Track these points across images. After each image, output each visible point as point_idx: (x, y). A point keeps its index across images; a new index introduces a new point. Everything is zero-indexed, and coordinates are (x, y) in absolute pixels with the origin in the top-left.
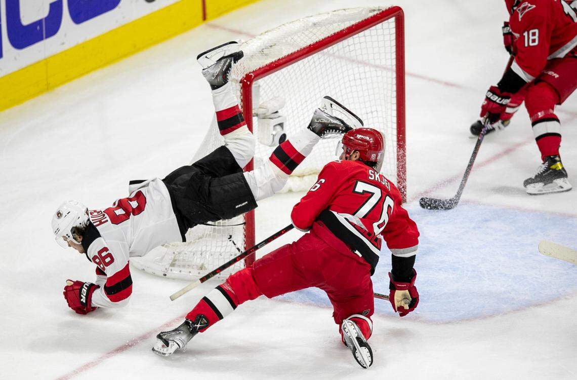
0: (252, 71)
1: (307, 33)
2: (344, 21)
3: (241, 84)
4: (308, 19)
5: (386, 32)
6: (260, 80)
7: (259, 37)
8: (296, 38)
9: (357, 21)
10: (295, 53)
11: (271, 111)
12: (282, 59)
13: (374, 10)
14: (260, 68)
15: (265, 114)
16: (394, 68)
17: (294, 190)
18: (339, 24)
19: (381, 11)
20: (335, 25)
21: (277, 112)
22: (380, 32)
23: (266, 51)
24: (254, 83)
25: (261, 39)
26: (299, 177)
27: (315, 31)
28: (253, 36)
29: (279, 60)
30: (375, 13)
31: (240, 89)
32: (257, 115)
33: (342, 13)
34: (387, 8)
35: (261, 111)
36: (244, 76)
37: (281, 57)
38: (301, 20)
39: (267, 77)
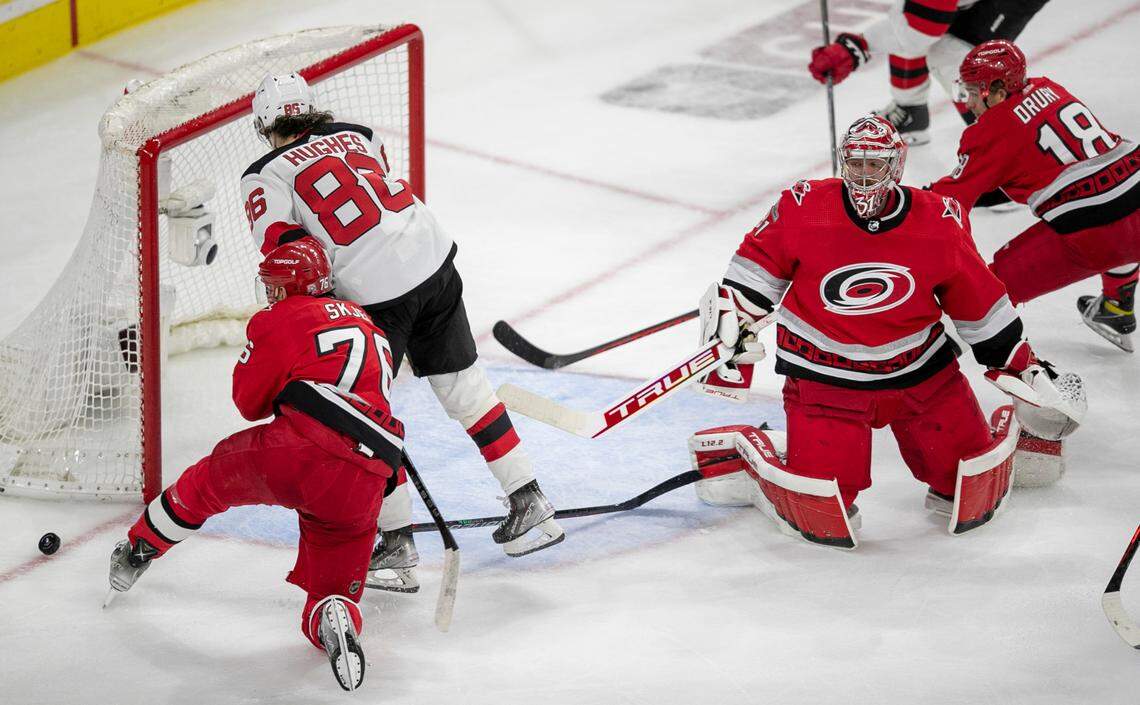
0: (157, 134)
1: (254, 68)
2: (318, 48)
3: (138, 158)
4: (255, 44)
5: (393, 68)
6: (171, 151)
7: (170, 75)
8: (234, 77)
9: (342, 49)
10: (232, 104)
11: (190, 205)
12: (211, 114)
13: (371, 31)
14: (171, 130)
15: (180, 209)
16: (406, 131)
17: (229, 343)
18: (312, 53)
19: (383, 32)
20: (304, 55)
21: (201, 206)
22: (382, 69)
23: (182, 100)
24: (161, 155)
25: (173, 79)
26: (239, 319)
27: (268, 65)
28: (160, 75)
29: (205, 115)
30: (373, 36)
31: (136, 166)
32: (166, 212)
33: (315, 35)
34: (395, 28)
35: (172, 205)
36: (144, 144)
37: (208, 111)
38: (245, 46)
39: (184, 146)
